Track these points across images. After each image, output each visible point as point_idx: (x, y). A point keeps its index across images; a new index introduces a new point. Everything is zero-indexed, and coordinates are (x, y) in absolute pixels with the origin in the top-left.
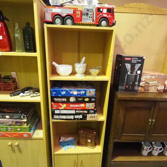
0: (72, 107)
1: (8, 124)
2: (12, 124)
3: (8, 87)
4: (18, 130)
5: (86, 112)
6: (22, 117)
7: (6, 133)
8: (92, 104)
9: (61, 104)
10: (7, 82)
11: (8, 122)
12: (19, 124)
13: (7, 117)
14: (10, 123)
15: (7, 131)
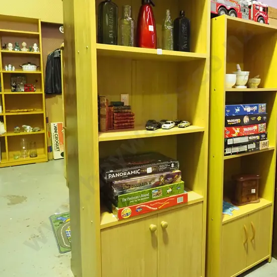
0: (245, 132)
1: (152, 183)
2: (160, 181)
3: (125, 121)
4: (168, 191)
5: (258, 137)
6: (173, 165)
7: (149, 204)
8: (264, 124)
9: (234, 128)
10: (123, 111)
11: (153, 179)
12: (170, 179)
13: (149, 170)
14: (157, 180)
15: (151, 198)
